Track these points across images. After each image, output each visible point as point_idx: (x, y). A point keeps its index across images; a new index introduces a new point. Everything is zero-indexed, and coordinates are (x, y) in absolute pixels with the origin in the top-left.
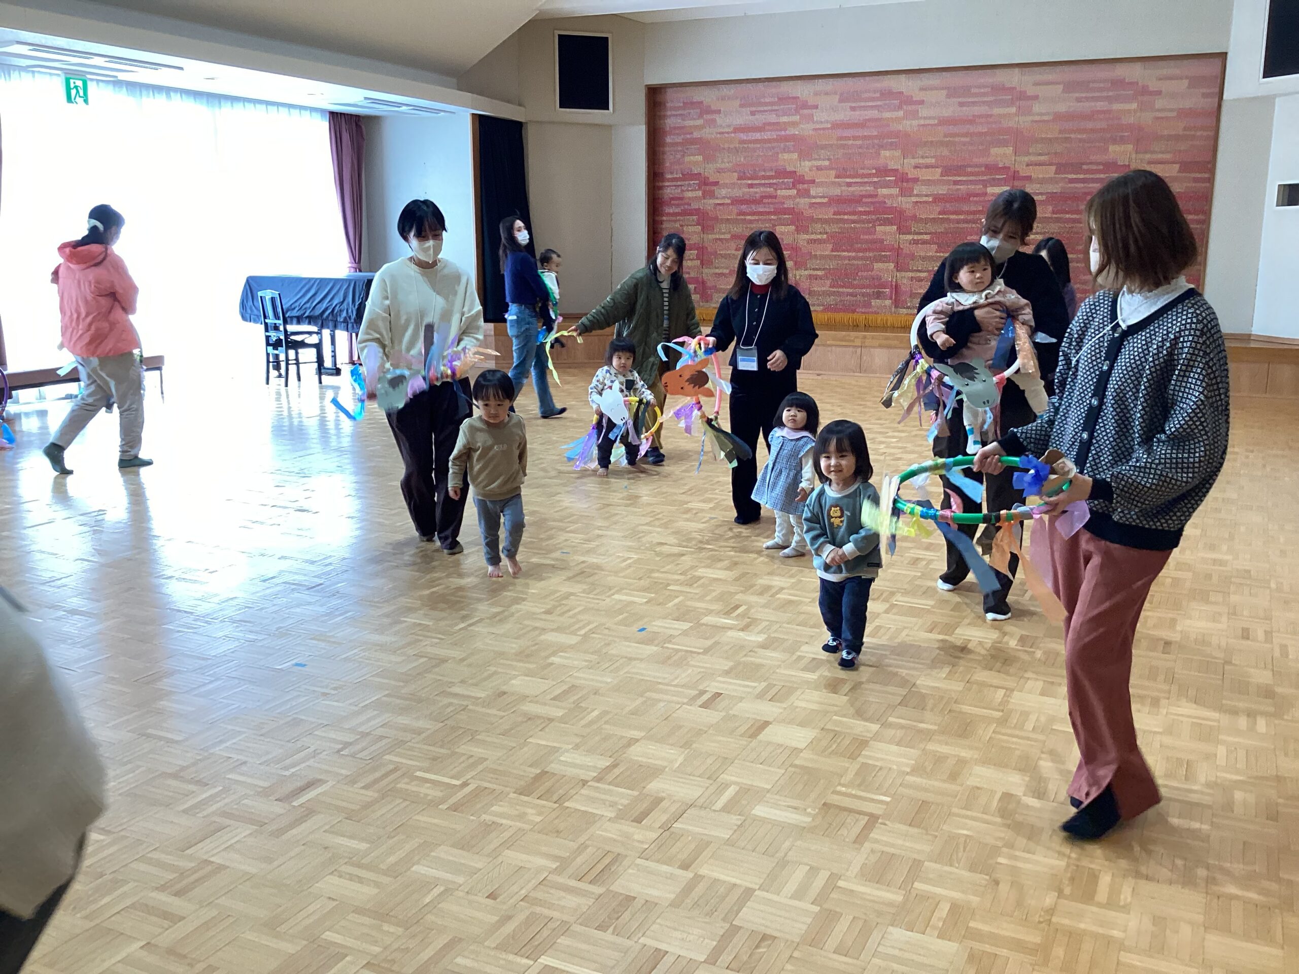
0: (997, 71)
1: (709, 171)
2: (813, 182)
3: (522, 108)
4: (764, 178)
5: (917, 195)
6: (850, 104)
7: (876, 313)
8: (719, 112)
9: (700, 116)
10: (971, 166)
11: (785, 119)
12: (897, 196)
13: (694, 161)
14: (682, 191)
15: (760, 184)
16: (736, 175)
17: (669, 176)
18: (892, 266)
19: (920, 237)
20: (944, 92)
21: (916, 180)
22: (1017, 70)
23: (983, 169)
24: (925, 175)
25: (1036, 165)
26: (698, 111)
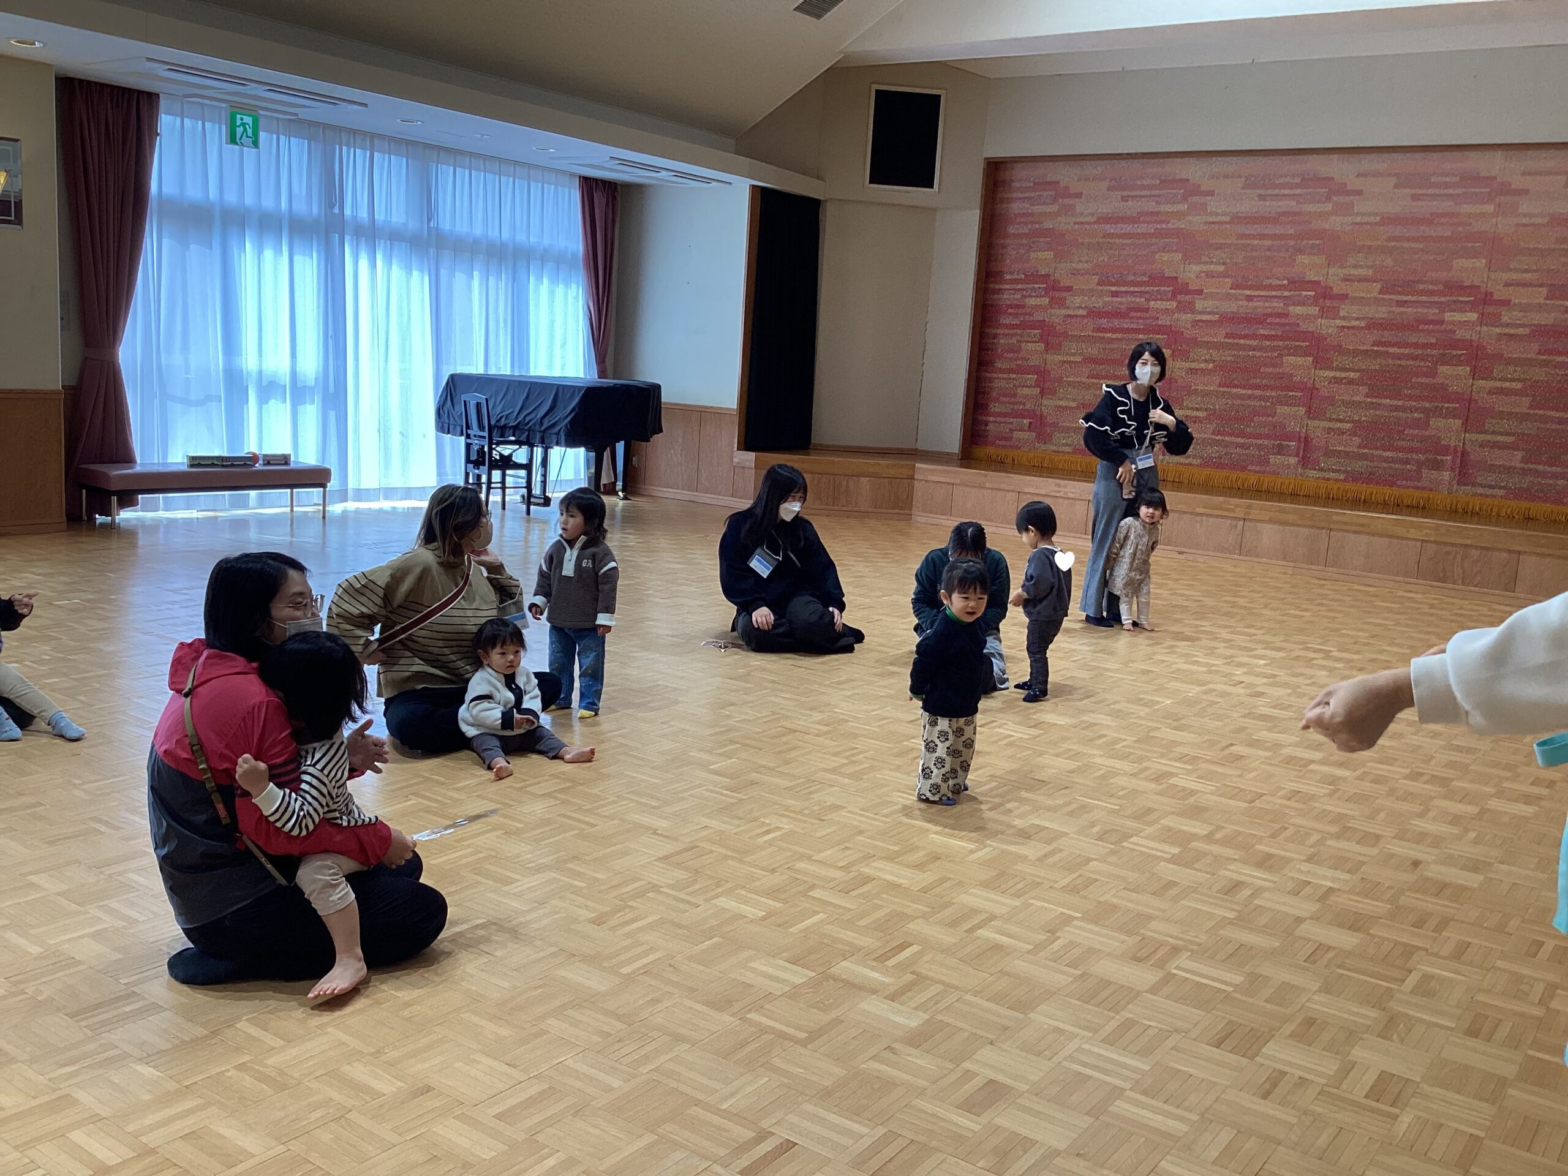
0: (1472, 154)
1: (1062, 272)
2: (1200, 292)
3: (823, 183)
4: (1133, 283)
5: (1344, 318)
6: (1259, 191)
7: (1274, 473)
8: (1079, 195)
9: (1055, 200)
10: (1426, 282)
11: (1168, 208)
12: (1315, 317)
13: (1042, 259)
14: (1024, 296)
15: (1127, 292)
16: (1096, 278)
17: (1008, 277)
18: (1302, 410)
19: (1343, 375)
20: (1393, 181)
21: (1344, 297)
22: (1499, 154)
23: (1441, 287)
24: (1356, 290)
25: (1518, 285)
26: (1053, 193)
